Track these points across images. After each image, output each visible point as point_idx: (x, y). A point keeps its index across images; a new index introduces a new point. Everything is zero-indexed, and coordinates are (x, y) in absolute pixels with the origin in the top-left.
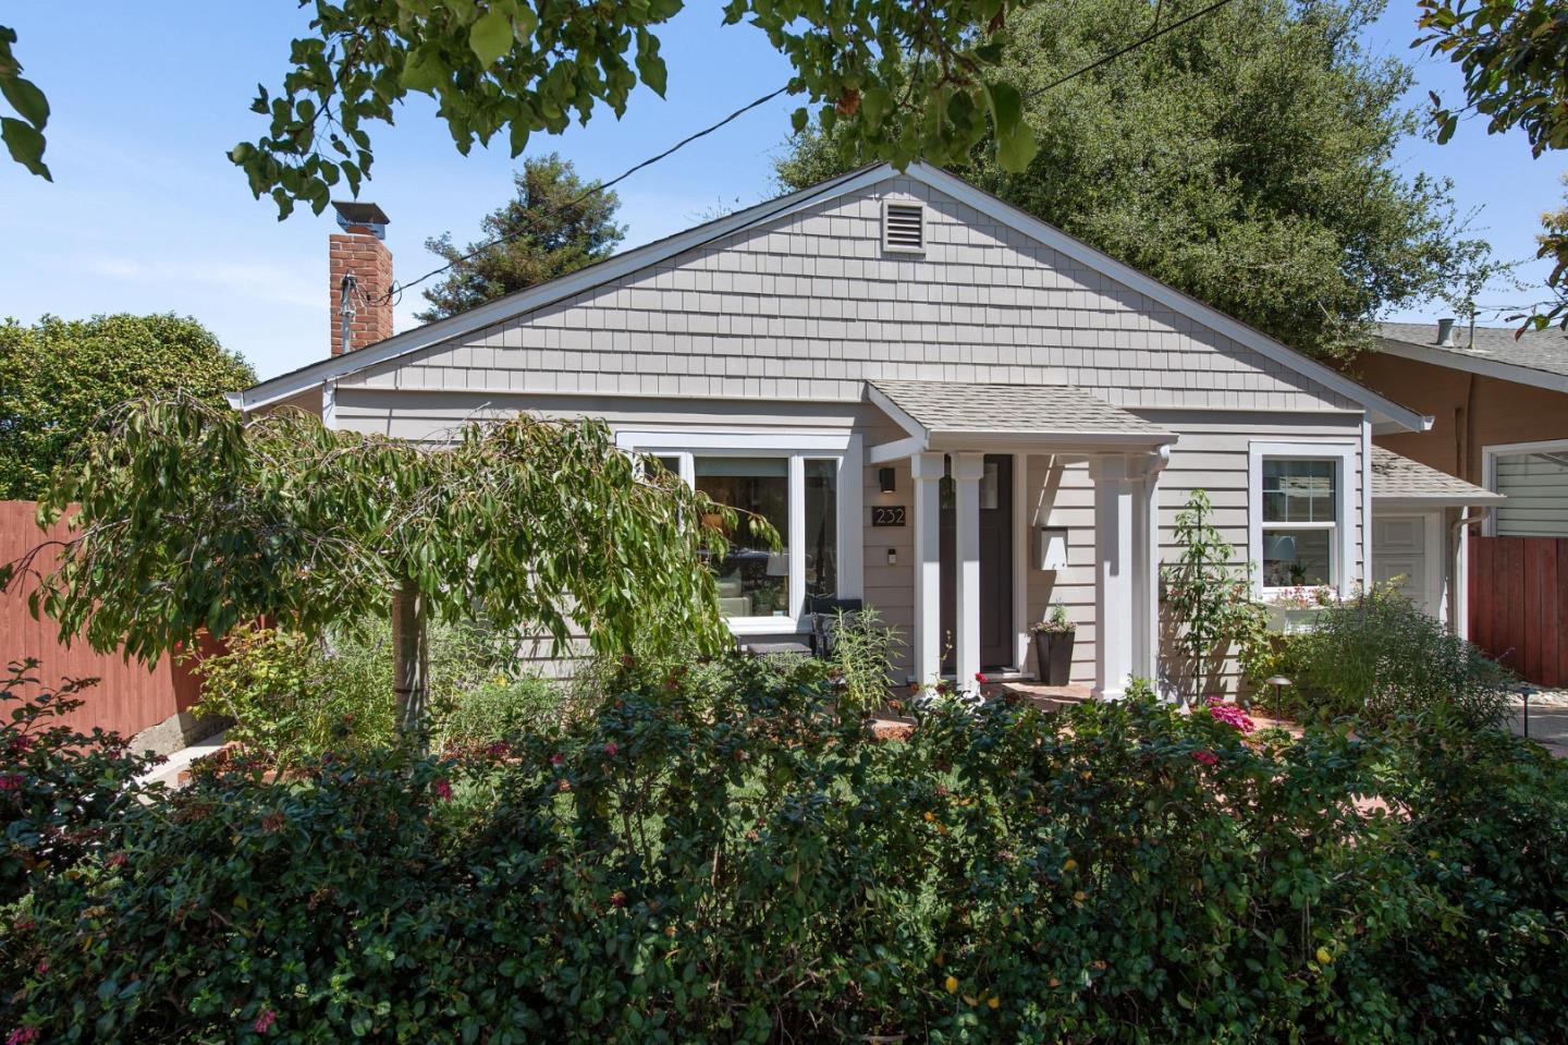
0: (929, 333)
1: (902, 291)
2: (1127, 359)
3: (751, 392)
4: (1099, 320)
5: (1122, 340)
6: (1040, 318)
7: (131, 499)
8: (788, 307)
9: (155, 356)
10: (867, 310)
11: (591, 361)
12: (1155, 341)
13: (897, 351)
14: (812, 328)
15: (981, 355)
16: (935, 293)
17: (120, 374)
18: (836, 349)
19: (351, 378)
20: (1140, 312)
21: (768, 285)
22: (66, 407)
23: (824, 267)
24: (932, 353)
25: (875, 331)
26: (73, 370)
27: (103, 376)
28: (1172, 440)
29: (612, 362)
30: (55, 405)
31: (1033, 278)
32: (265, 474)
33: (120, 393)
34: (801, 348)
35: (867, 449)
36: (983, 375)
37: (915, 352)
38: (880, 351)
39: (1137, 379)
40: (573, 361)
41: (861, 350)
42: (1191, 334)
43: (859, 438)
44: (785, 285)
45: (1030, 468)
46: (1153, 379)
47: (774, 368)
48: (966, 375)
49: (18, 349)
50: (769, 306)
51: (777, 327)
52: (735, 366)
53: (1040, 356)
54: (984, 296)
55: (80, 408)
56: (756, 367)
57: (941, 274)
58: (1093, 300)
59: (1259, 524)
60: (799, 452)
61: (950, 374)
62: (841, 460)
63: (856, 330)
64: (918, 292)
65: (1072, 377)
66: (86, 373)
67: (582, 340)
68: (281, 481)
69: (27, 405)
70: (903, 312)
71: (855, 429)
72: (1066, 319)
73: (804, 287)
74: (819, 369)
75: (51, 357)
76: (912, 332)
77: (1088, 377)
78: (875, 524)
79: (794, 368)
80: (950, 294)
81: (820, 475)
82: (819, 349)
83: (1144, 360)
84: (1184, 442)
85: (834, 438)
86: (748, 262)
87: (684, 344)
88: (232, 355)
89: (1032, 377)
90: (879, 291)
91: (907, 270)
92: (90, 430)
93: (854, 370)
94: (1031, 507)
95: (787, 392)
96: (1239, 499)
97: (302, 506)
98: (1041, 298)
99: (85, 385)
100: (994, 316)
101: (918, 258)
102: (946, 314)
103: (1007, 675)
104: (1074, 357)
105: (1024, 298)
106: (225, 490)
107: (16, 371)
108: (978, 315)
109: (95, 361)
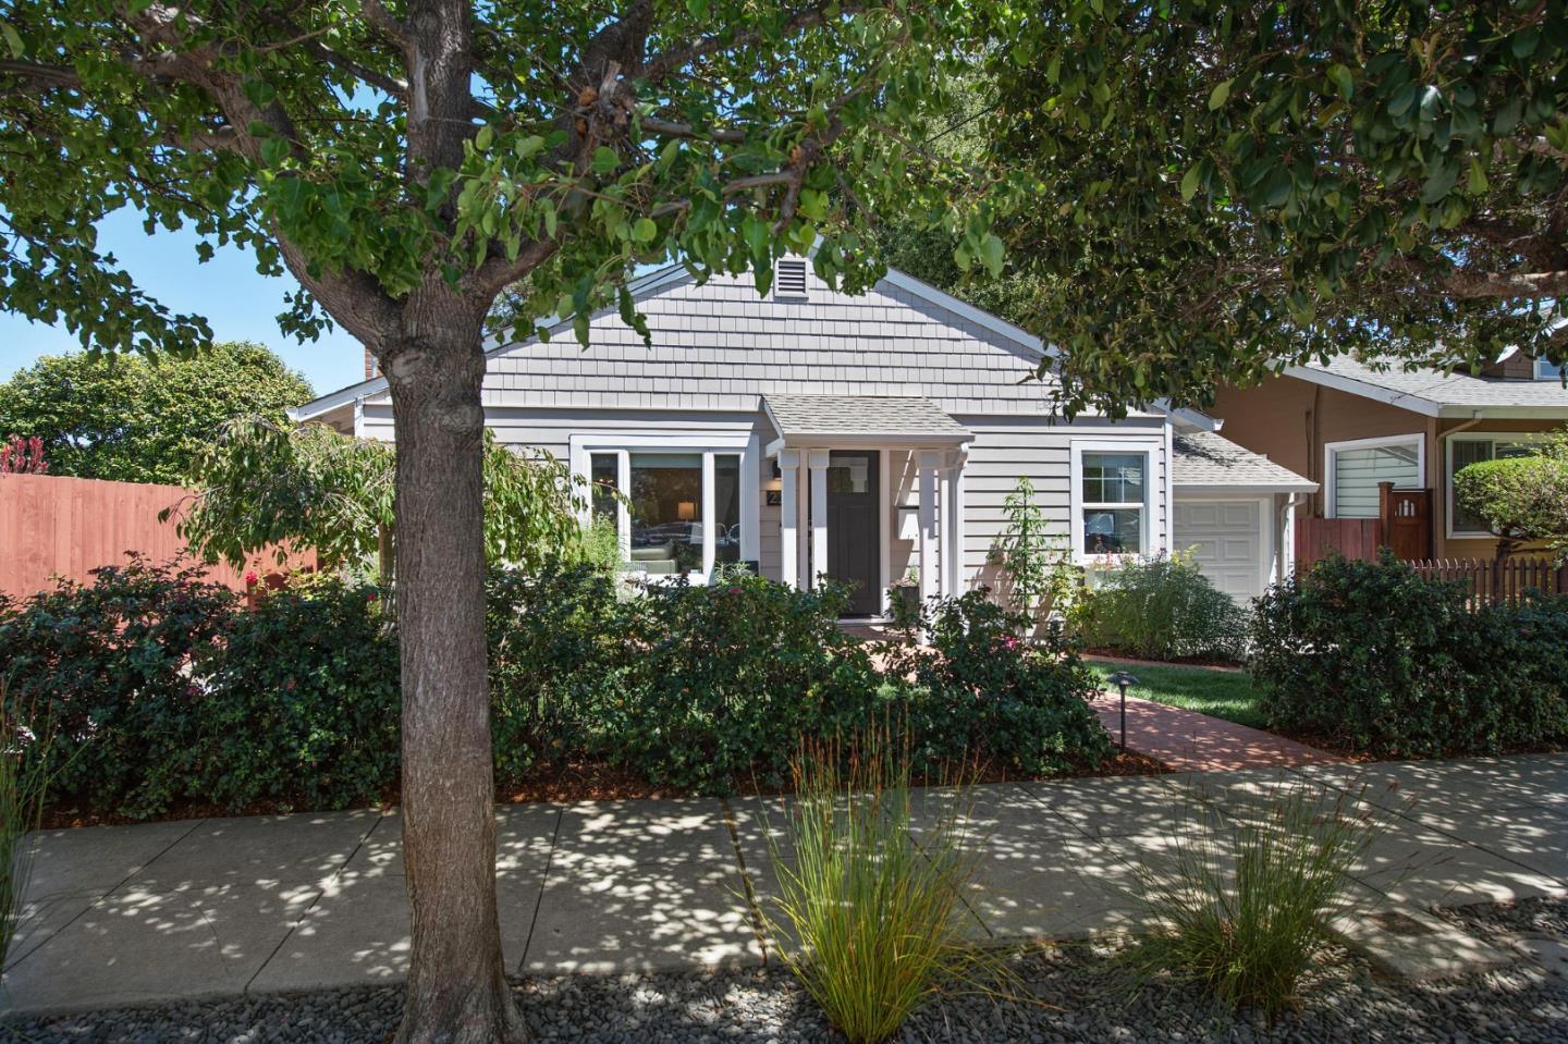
0: (811, 358)
1: (790, 326)
2: (971, 376)
3: (673, 404)
4: (947, 346)
5: (966, 361)
6: (899, 345)
7: (229, 475)
8: (702, 339)
9: (234, 375)
10: (763, 341)
11: (551, 382)
12: (993, 362)
13: (786, 372)
14: (720, 356)
15: (853, 374)
16: (816, 327)
17: (207, 391)
18: (738, 371)
19: (374, 397)
20: (981, 340)
21: (686, 323)
22: (165, 418)
23: (728, 309)
24: (814, 373)
25: (769, 357)
26: (170, 388)
27: (194, 393)
28: (970, 439)
29: (567, 383)
30: (157, 415)
31: (894, 315)
32: (300, 459)
33: (207, 406)
34: (711, 371)
35: (763, 446)
36: (855, 390)
37: (801, 373)
38: (773, 372)
39: (978, 391)
40: (538, 382)
41: (758, 372)
42: (1022, 357)
43: (757, 438)
44: (698, 324)
45: (891, 462)
46: (991, 391)
47: (690, 385)
48: (840, 390)
49: (129, 372)
50: (686, 339)
51: (692, 355)
52: (661, 385)
53: (900, 375)
54: (854, 329)
55: (176, 418)
56: (676, 385)
57: (821, 313)
58: (943, 331)
59: (1079, 504)
60: (709, 449)
61: (828, 390)
62: (742, 455)
63: (754, 356)
64: (803, 327)
65: (927, 391)
66: (181, 390)
67: (545, 366)
68: (309, 464)
69: (136, 416)
70: (791, 342)
71: (753, 431)
72: (921, 346)
73: (713, 324)
74: (725, 386)
75: (154, 378)
76: (798, 357)
77: (939, 390)
78: (769, 504)
79: (705, 386)
80: (828, 328)
81: (728, 467)
82: (725, 371)
83: (984, 376)
84: (980, 440)
85: (737, 439)
86: (671, 307)
87: (621, 368)
88: (294, 374)
89: (893, 391)
90: (771, 326)
91: (795, 310)
92: (184, 437)
93: (753, 387)
94: (893, 490)
95: (700, 405)
96: (1061, 485)
97: (320, 478)
98: (901, 330)
99: (180, 400)
100: (863, 344)
101: (803, 301)
102: (824, 343)
103: (874, 621)
104: (928, 375)
105: (887, 330)
106: (279, 469)
107: (127, 389)
108: (851, 344)
109: (188, 381)
